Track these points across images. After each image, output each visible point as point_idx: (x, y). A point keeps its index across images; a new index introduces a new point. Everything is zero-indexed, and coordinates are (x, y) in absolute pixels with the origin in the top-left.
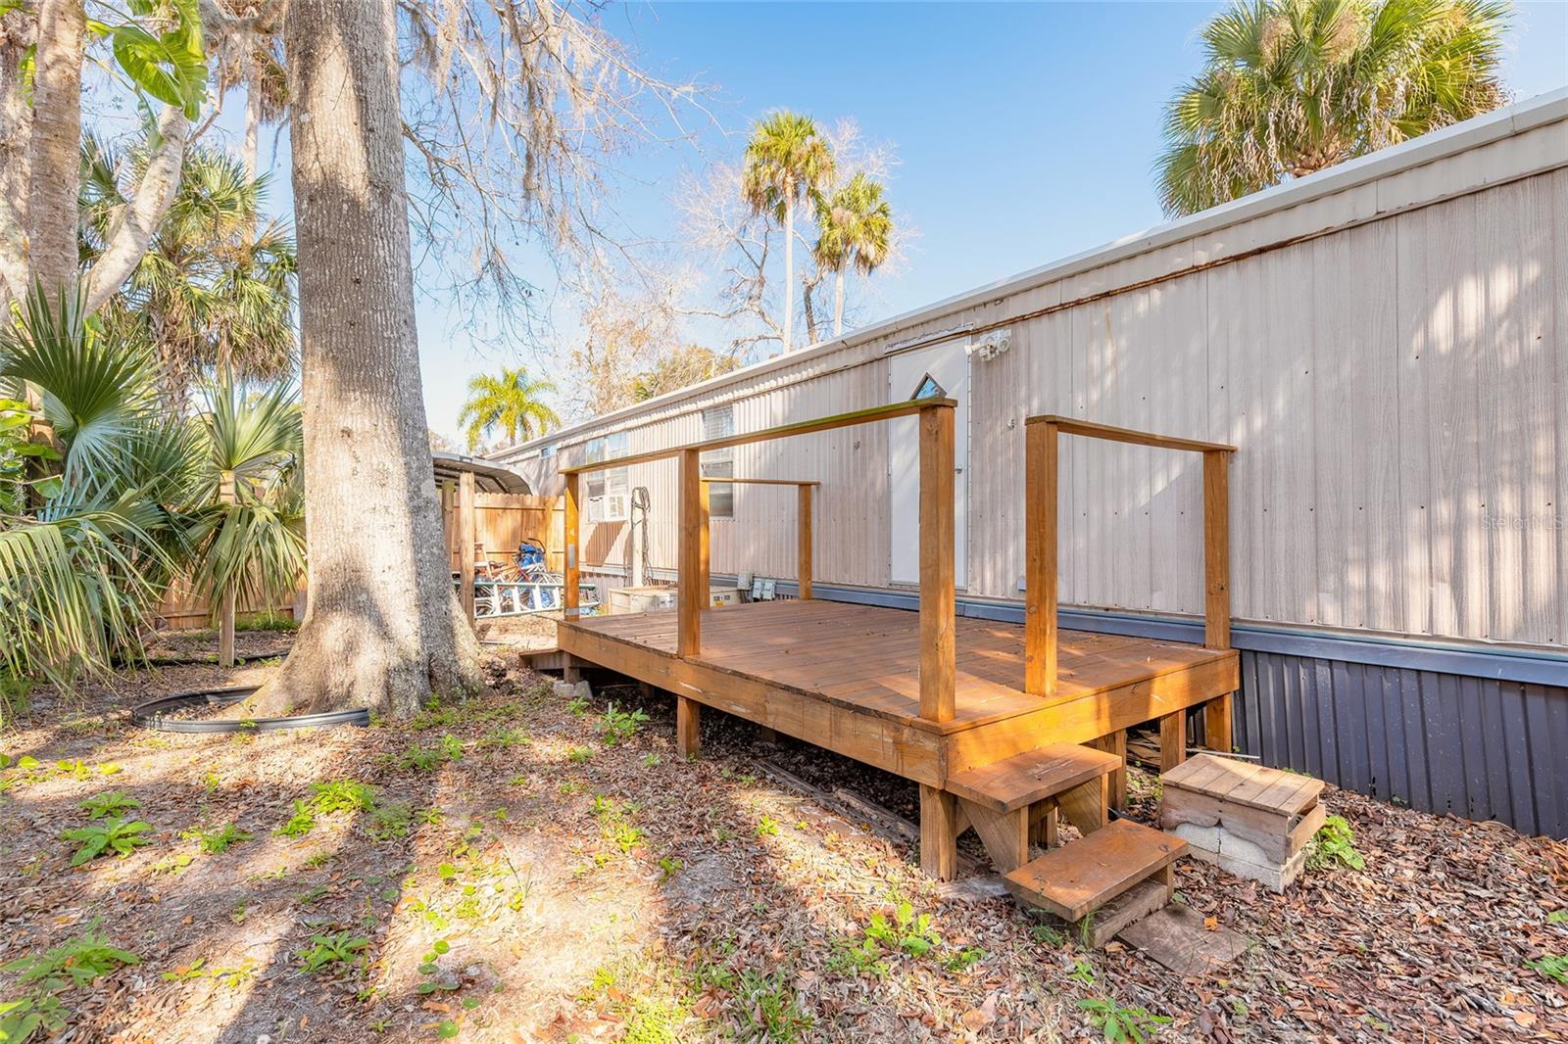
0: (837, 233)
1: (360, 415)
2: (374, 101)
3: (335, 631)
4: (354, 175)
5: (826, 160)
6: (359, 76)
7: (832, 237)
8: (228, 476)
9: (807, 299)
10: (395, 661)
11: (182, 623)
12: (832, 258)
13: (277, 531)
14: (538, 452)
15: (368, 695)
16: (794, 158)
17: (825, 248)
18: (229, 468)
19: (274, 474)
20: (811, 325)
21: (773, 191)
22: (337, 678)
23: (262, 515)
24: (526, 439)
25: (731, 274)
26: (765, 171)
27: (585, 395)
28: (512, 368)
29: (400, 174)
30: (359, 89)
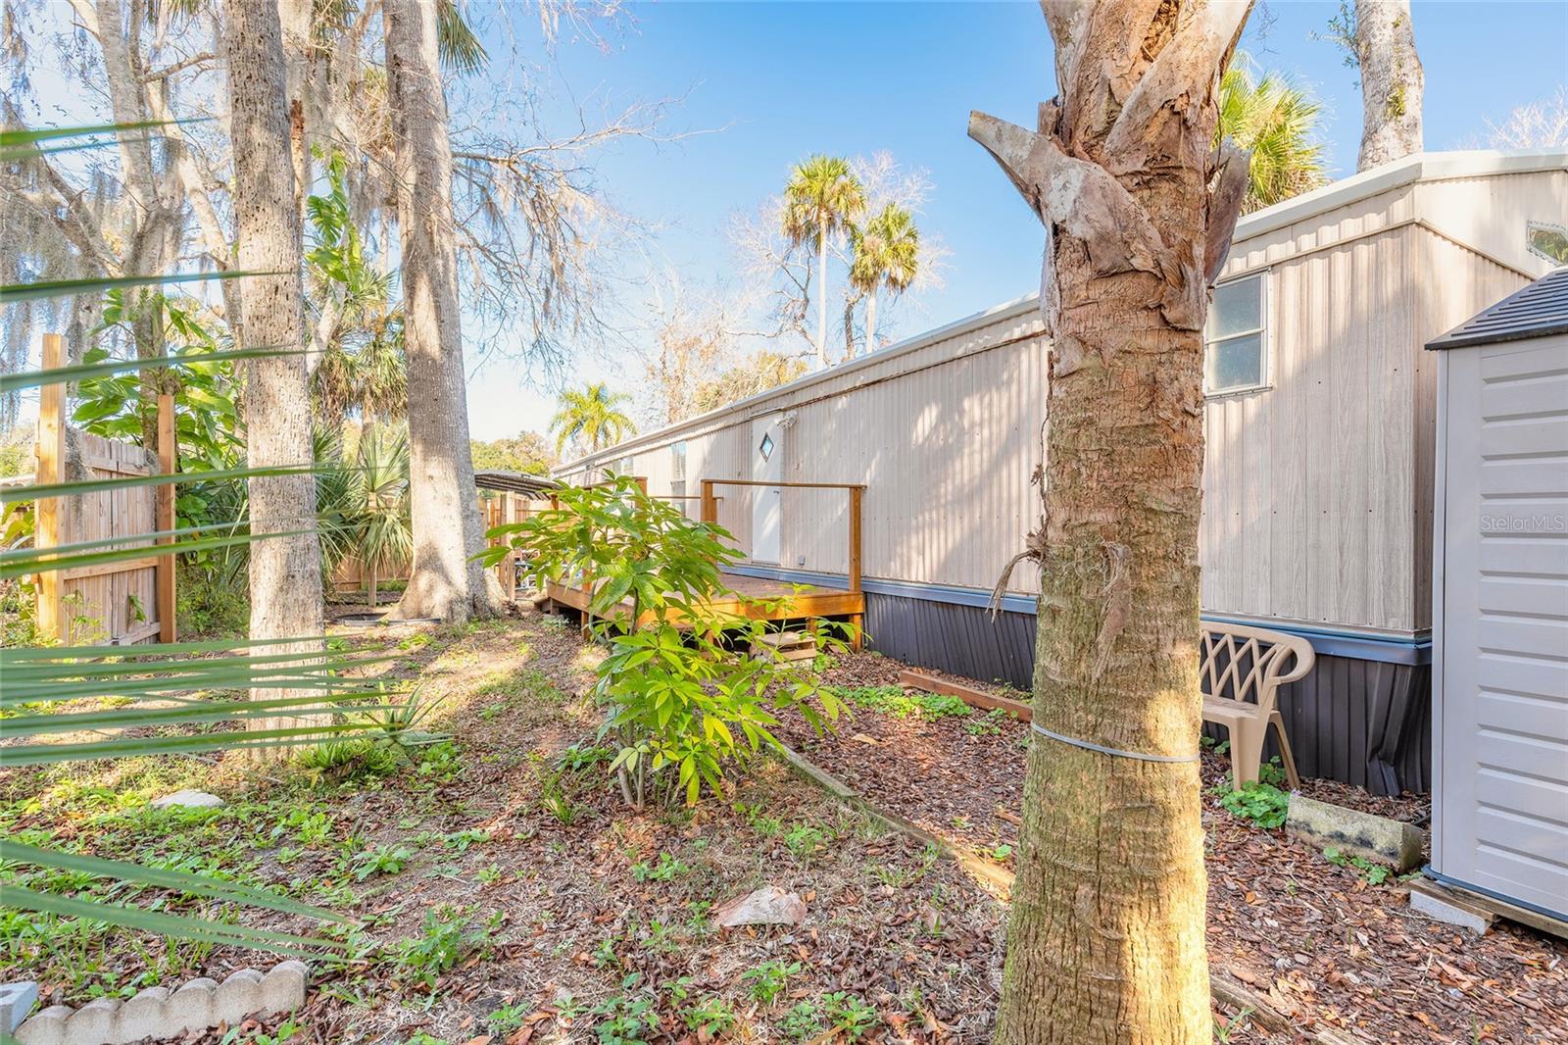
0: (868, 260)
1: (437, 468)
2: (444, 307)
3: (424, 580)
4: (433, 347)
5: (856, 195)
6: (435, 294)
7: (864, 263)
8: (373, 496)
9: (848, 317)
10: (453, 596)
11: (344, 587)
12: (866, 281)
13: (398, 527)
14: (584, 467)
15: (440, 612)
16: (826, 197)
17: (858, 272)
18: (373, 491)
19: (398, 492)
20: (850, 340)
21: (810, 227)
22: (426, 604)
23: (391, 518)
24: (606, 446)
25: (780, 296)
26: (800, 211)
27: (658, 404)
28: (595, 383)
29: (459, 341)
30: (436, 302)
